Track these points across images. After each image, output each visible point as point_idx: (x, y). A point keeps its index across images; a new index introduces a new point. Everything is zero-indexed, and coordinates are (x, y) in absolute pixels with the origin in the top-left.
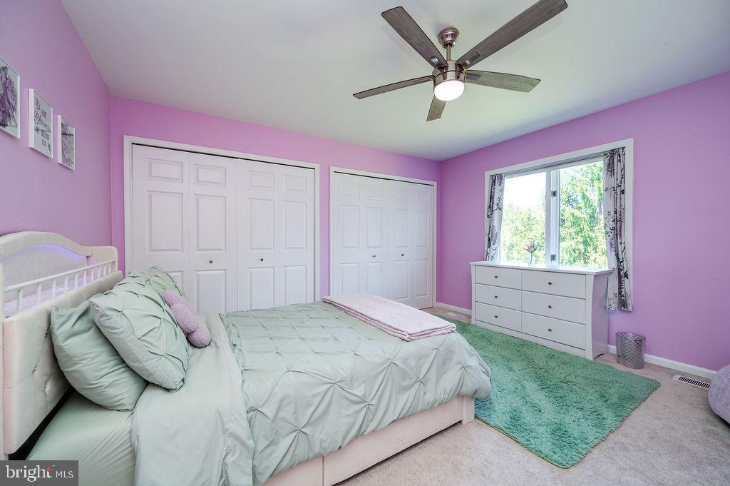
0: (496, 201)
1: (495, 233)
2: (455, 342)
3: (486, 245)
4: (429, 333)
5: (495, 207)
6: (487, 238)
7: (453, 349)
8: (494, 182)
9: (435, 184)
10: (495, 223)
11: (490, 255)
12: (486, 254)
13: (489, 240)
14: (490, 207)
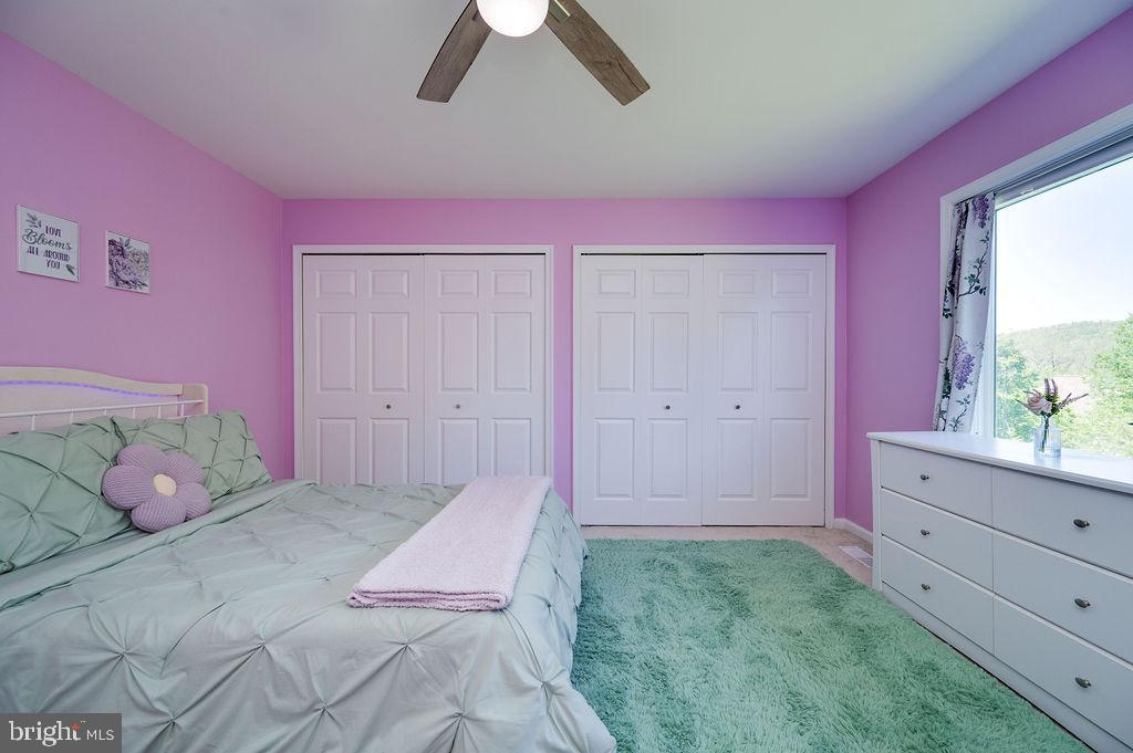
0: (966, 270)
1: (961, 357)
2: (472, 640)
3: (939, 392)
4: (420, 600)
5: (965, 286)
6: (941, 372)
7: (458, 659)
8: (963, 218)
9: (831, 250)
10: (966, 329)
11: (951, 416)
12: (936, 412)
13: (947, 376)
14: (953, 288)
